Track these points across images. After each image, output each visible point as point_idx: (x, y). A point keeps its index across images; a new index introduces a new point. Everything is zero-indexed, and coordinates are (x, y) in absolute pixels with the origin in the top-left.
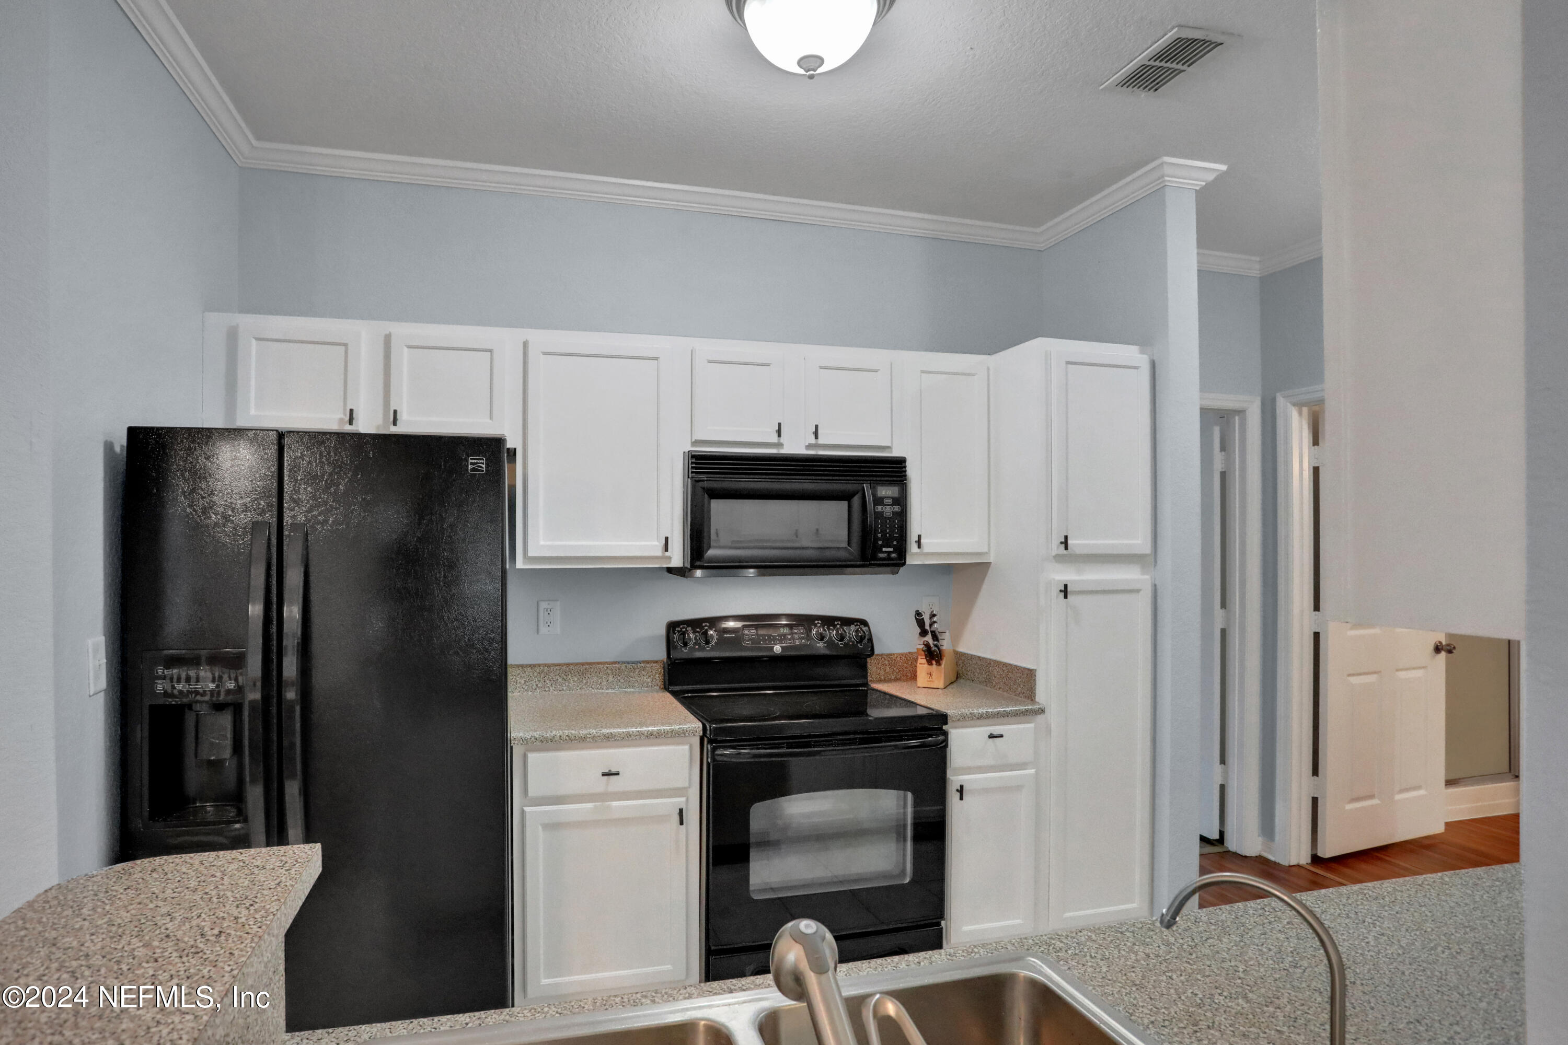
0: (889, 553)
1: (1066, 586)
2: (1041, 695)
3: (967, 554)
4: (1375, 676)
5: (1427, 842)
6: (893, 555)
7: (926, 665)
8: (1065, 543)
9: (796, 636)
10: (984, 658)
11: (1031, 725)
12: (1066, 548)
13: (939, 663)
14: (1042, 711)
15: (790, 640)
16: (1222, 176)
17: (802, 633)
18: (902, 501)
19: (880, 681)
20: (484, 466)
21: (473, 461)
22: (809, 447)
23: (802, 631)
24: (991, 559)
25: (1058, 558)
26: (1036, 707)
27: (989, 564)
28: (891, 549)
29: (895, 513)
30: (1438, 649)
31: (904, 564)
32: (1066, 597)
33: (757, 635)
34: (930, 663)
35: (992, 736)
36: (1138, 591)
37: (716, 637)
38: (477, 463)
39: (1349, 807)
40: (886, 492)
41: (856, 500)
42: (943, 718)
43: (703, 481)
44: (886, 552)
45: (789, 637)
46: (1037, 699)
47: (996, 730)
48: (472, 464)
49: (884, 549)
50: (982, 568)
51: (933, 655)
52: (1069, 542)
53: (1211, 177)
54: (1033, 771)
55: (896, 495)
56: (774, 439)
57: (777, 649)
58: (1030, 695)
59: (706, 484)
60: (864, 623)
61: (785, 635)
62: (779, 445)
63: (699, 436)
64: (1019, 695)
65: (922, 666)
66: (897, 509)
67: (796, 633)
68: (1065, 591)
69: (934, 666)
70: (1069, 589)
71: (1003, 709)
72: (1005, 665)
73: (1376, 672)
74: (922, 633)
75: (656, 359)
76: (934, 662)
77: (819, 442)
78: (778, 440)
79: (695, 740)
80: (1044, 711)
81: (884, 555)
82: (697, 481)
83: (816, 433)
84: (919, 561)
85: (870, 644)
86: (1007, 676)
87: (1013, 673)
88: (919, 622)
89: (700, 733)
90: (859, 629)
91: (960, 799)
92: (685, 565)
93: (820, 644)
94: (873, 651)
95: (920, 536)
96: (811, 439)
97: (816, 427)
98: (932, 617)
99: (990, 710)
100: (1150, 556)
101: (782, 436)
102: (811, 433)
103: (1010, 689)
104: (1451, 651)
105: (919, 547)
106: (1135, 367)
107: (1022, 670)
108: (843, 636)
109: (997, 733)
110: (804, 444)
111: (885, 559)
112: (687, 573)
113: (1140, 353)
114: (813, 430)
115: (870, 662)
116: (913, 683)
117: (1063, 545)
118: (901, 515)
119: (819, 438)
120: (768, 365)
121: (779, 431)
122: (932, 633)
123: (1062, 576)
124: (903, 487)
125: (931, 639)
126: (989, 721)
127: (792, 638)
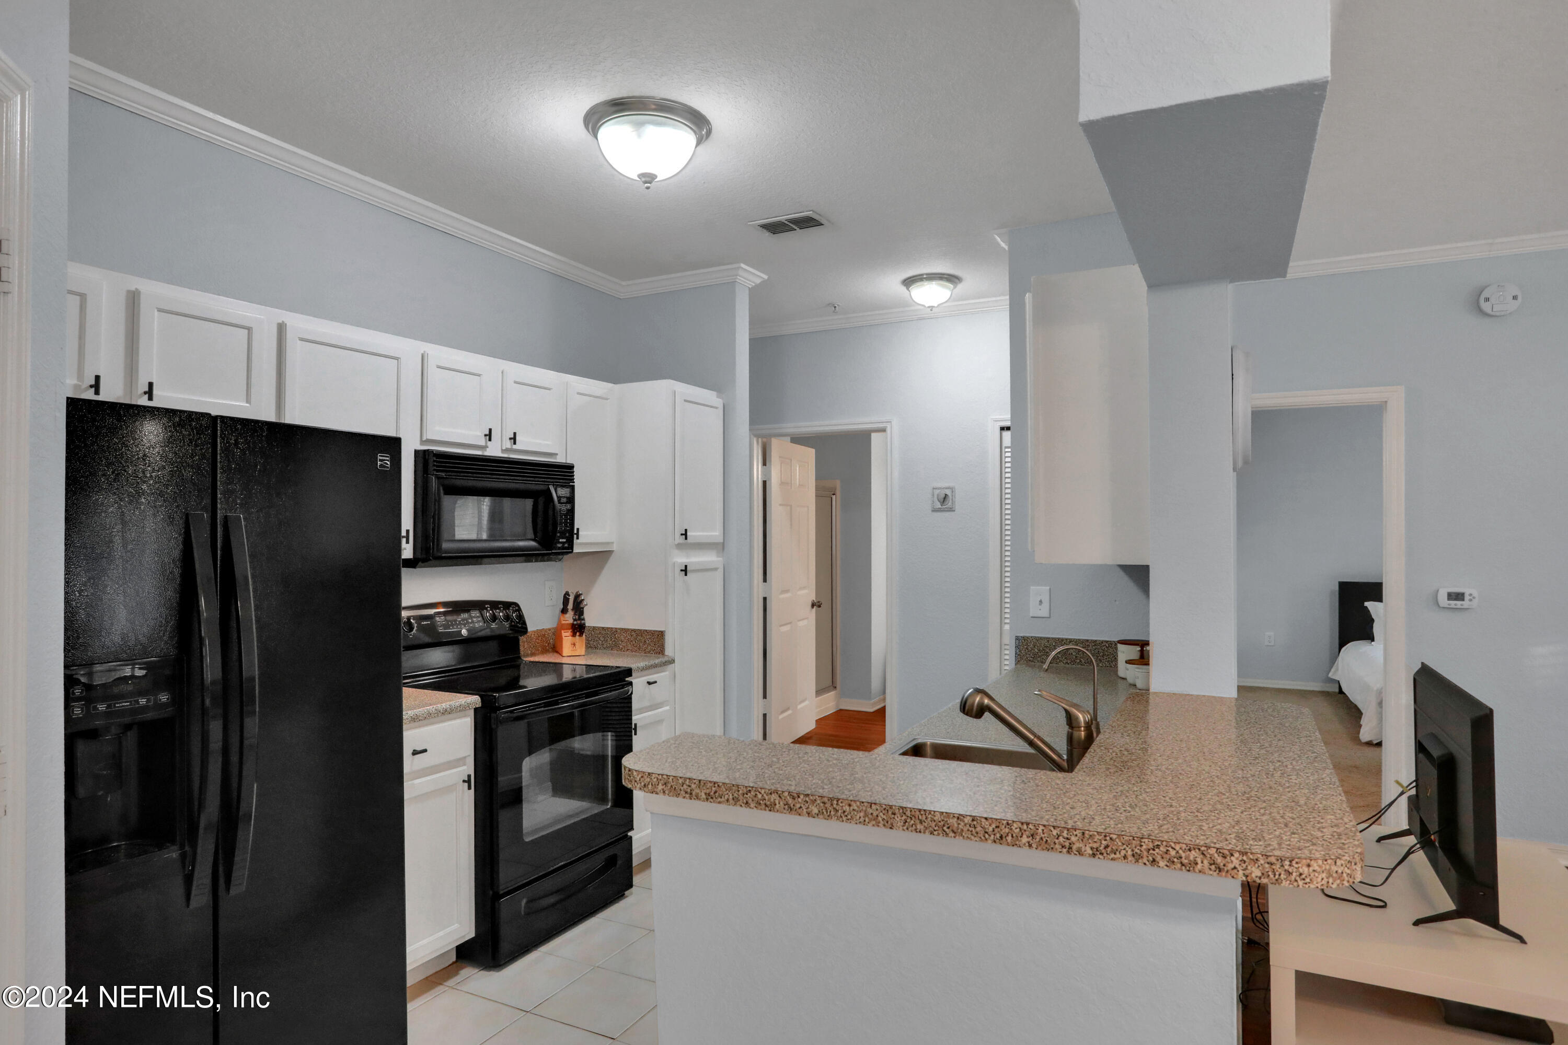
0: (563, 543)
1: (686, 567)
2: (669, 651)
3: (591, 544)
4: (789, 625)
5: (809, 736)
6: (566, 545)
7: (570, 637)
8: (685, 534)
9: (475, 619)
10: (608, 628)
11: (667, 673)
12: (686, 538)
13: (581, 635)
14: (672, 661)
15: (471, 623)
16: (764, 282)
17: (478, 617)
18: (571, 500)
19: (533, 654)
20: (389, 463)
21: (381, 458)
22: (507, 450)
23: (478, 615)
24: (614, 548)
25: (679, 546)
26: (666, 659)
27: (613, 551)
28: (564, 540)
29: (568, 510)
30: (813, 605)
31: (572, 552)
32: (686, 575)
33: (447, 621)
34: (574, 635)
35: (649, 683)
36: (716, 569)
37: (416, 625)
38: (384, 460)
39: (781, 717)
40: (564, 492)
41: (541, 501)
42: (629, 672)
43: (444, 478)
44: (561, 543)
45: (470, 621)
46: (666, 653)
47: (651, 678)
48: (381, 460)
49: (560, 540)
50: (608, 553)
51: (578, 628)
52: (688, 534)
53: (758, 281)
54: (668, 708)
55: (568, 495)
56: (482, 442)
57: (464, 632)
58: (661, 651)
59: (446, 482)
60: (516, 604)
61: (466, 619)
62: (484, 448)
63: (429, 435)
64: (649, 652)
65: (567, 638)
66: (569, 506)
67: (474, 617)
68: (685, 571)
69: (577, 637)
70: (688, 569)
71: (652, 662)
72: (634, 631)
73: (790, 623)
74: (564, 611)
75: (397, 359)
76: (578, 634)
77: (515, 447)
78: (486, 443)
79: (472, 713)
80: (674, 661)
81: (560, 545)
82: (438, 478)
83: (514, 439)
84: (576, 550)
85: (524, 623)
86: (636, 639)
87: (642, 636)
88: (566, 601)
89: (479, 705)
90: (516, 611)
91: (635, 734)
92: (419, 556)
93: (494, 626)
94: (526, 629)
95: (578, 529)
96: (508, 444)
97: (515, 434)
98: (577, 596)
99: (647, 663)
100: (723, 543)
101: (490, 440)
102: (510, 439)
103: (639, 649)
104: (819, 606)
105: (578, 538)
106: (716, 408)
107: (652, 633)
108: (507, 618)
109: (652, 681)
110: (504, 448)
111: (559, 548)
112: (420, 563)
113: (718, 397)
114: (512, 436)
115: (522, 639)
116: (556, 654)
117: (684, 536)
118: (572, 512)
119: (515, 443)
120: (479, 375)
121: (489, 436)
122: (579, 609)
123: (681, 559)
124: (573, 488)
125: (575, 614)
126: (647, 672)
127: (473, 622)
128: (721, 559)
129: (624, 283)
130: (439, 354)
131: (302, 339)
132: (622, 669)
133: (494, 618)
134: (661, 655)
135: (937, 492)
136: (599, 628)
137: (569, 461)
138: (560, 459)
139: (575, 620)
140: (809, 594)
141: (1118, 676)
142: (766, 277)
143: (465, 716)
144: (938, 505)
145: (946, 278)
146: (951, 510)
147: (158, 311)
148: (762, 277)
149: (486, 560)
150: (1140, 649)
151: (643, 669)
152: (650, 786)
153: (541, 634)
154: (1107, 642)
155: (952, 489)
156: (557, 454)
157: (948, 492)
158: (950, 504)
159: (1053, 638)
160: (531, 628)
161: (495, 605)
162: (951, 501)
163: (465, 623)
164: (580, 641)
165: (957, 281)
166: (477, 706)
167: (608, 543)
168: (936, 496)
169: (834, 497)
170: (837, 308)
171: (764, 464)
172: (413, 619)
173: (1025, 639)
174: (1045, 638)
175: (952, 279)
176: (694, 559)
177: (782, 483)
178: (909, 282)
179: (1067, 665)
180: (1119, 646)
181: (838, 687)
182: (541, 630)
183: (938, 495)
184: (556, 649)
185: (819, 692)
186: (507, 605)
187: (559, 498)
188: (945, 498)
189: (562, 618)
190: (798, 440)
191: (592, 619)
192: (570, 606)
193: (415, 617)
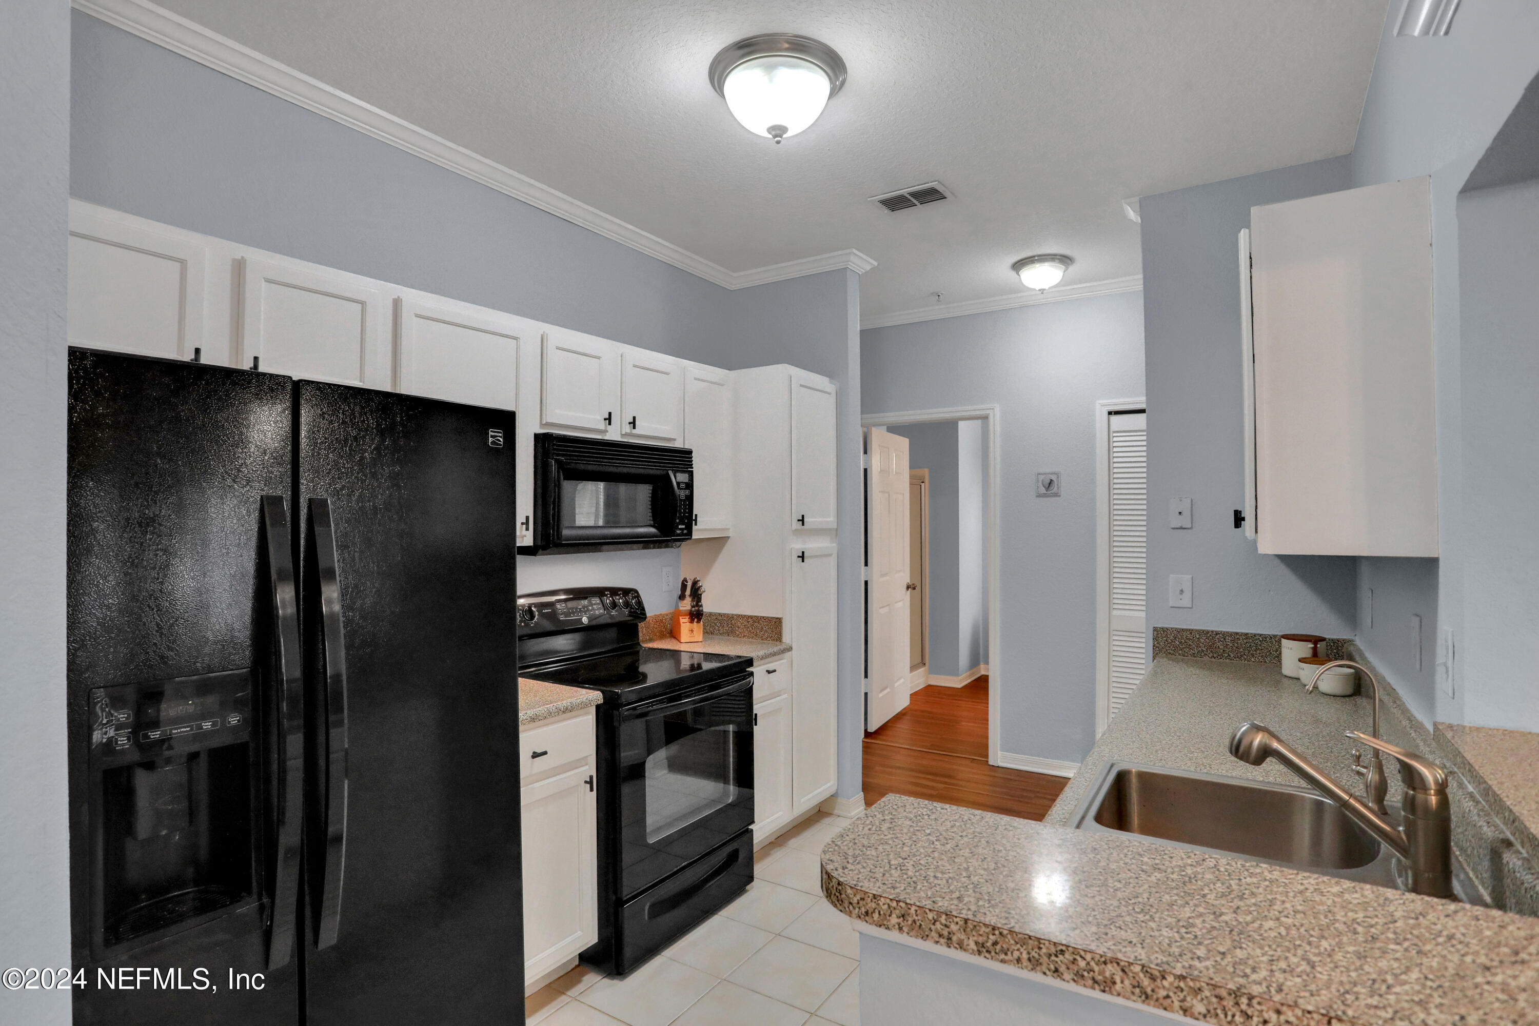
1: (803, 553)
2: (786, 638)
3: (711, 530)
4: (888, 607)
5: (904, 712)
6: (685, 531)
7: (688, 624)
8: (802, 520)
9: (595, 606)
10: (724, 614)
11: (784, 661)
12: (803, 524)
13: (699, 621)
14: (790, 649)
15: (591, 610)
16: (873, 269)
17: (599, 604)
18: (690, 486)
19: (651, 640)
20: (501, 440)
21: (493, 434)
22: (626, 435)
23: (598, 601)
24: (730, 534)
25: (796, 532)
26: (782, 647)
27: (728, 537)
28: (683, 527)
29: (687, 496)
30: (908, 588)
31: (691, 539)
32: (803, 561)
33: (568, 609)
34: (692, 621)
35: (769, 672)
36: (831, 555)
37: (536, 613)
38: (495, 436)
39: (881, 695)
40: (682, 477)
41: (661, 486)
42: (750, 662)
43: (564, 462)
44: (681, 529)
45: (590, 608)
46: (784, 640)
47: (771, 667)
48: (492, 437)
49: (680, 527)
50: (724, 539)
51: (696, 615)
52: (805, 520)
53: (868, 268)
54: (785, 696)
55: (687, 480)
56: (602, 425)
57: (585, 620)
58: (779, 638)
59: (566, 467)
60: (636, 591)
61: (587, 607)
62: (605, 431)
63: (550, 420)
64: (766, 639)
65: (685, 624)
66: (687, 492)
67: (595, 604)
68: (802, 557)
69: (695, 623)
70: (805, 555)
71: (771, 650)
72: (751, 617)
73: (888, 605)
74: (682, 597)
75: (516, 338)
76: (696, 620)
77: (634, 431)
78: (606, 427)
79: (593, 710)
80: (791, 648)
81: (678, 532)
82: (557, 461)
83: (633, 423)
84: (695, 536)
85: (643, 609)
86: (753, 625)
87: (759, 622)
88: (684, 586)
89: (601, 701)
90: (635, 597)
91: (756, 725)
92: (539, 543)
93: (614, 613)
94: (645, 614)
95: (696, 515)
96: (627, 429)
97: (634, 418)
98: (695, 583)
99: (766, 651)
100: (837, 530)
101: (610, 424)
102: (630, 423)
103: (756, 635)
104: (914, 589)
105: (696, 524)
106: (829, 394)
107: (769, 620)
108: (627, 604)
109: (771, 669)
110: (623, 433)
111: (678, 535)
112: (540, 552)
113: (831, 383)
114: (632, 421)
115: (641, 625)
116: (673, 640)
117: (801, 522)
118: (690, 498)
119: (634, 428)
120: (599, 358)
121: (609, 419)
122: (696, 594)
123: (798, 545)
124: (691, 474)
125: (692, 601)
126: (766, 660)
127: (593, 609)
128: (835, 545)
129: (735, 275)
130: (559, 335)
131: (417, 316)
132: (742, 660)
133: (614, 605)
134: (778, 643)
135: (1041, 477)
136: (715, 614)
137: (687, 446)
138: (678, 445)
139: (693, 607)
140: (905, 577)
141: (1282, 675)
142: (876, 264)
143: (587, 713)
144: (1043, 490)
145: (1059, 259)
146: (1057, 495)
147: (266, 281)
148: (872, 264)
149: (605, 547)
150: (1313, 646)
151: (763, 658)
152: (876, 916)
153: (659, 620)
154: (1261, 635)
155: (1057, 474)
156: (675, 440)
157: (1054, 477)
158: (1055, 489)
159: (1196, 630)
160: (649, 613)
161: (614, 591)
162: (1056, 486)
163: (585, 610)
164: (698, 627)
165: (1070, 262)
166: (599, 703)
167: (723, 530)
168: (1041, 482)
169: (923, 485)
170: (941, 297)
171: (865, 452)
172: (535, 607)
173: (1164, 630)
174: (1187, 630)
175: (1065, 260)
176: (812, 545)
177: (882, 471)
178: (1018, 266)
179: (1213, 659)
180: (1284, 641)
181: (927, 664)
182: (658, 616)
183: (1043, 480)
184: (673, 634)
185: (913, 668)
186: (626, 592)
187: (678, 484)
188: (1050, 484)
189: (680, 604)
190: (894, 429)
191: (708, 605)
192: (688, 592)
193: (536, 605)
